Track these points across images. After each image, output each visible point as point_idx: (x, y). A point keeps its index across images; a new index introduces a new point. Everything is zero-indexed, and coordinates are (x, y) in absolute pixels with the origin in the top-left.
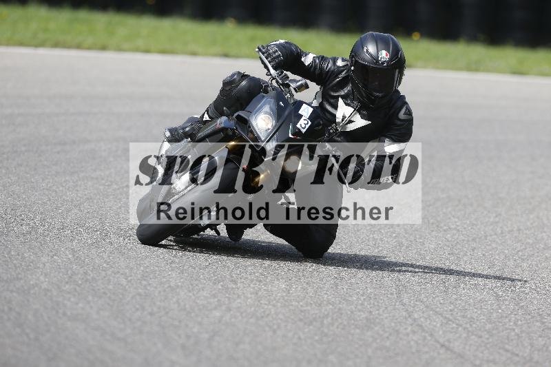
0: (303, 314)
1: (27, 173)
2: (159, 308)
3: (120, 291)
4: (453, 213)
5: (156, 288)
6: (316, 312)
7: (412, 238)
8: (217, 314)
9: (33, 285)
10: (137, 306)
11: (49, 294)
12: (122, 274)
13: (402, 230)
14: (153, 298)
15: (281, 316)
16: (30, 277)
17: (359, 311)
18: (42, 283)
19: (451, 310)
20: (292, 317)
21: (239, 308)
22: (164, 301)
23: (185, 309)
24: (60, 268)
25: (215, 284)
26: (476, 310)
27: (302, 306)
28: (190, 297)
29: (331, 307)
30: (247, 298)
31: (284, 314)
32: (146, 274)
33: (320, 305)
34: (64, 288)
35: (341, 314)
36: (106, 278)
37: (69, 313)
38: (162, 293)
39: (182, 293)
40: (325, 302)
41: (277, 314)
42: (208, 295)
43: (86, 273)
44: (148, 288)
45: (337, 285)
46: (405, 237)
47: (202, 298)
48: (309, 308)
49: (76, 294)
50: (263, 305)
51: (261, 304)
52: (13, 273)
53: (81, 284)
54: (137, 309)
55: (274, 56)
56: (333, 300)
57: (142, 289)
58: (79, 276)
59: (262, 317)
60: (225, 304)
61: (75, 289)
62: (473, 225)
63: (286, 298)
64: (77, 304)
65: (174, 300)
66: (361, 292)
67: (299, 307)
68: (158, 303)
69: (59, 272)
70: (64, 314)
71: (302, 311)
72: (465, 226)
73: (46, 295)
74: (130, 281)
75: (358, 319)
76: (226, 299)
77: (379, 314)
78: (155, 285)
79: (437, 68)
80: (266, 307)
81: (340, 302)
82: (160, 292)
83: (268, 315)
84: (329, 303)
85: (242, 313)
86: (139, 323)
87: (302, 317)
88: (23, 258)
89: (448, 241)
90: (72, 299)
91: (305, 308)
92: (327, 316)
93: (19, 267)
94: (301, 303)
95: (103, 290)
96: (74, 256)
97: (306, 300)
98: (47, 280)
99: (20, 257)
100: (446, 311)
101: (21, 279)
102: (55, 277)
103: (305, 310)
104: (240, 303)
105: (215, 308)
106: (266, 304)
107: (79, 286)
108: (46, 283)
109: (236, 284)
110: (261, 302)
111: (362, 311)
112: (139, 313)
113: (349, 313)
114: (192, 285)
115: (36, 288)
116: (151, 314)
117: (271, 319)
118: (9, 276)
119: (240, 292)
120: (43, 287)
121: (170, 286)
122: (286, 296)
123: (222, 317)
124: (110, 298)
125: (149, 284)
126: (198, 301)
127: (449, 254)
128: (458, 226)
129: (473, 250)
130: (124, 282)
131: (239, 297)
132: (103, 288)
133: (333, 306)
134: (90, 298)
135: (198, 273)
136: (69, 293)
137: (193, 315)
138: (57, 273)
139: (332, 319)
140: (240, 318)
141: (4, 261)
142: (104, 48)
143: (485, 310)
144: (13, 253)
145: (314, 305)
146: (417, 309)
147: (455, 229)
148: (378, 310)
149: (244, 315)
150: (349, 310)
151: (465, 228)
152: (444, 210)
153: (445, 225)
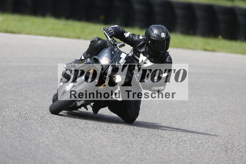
0: (162, 159)
1: (41, 92)
2: (97, 155)
3: (80, 146)
4: (231, 117)
5: (96, 145)
6: (168, 159)
7: (212, 127)
8: (123, 158)
9: (41, 142)
10: (88, 153)
11: (48, 146)
12: (82, 139)
13: (208, 124)
14: (95, 150)
15: (152, 160)
16: (40, 138)
17: (187, 159)
18: (46, 141)
19: (228, 160)
20: (157, 161)
21: (133, 156)
22: (100, 151)
23: (109, 155)
24: (54, 135)
25: (123, 145)
26: (239, 161)
27: (161, 156)
28: (112, 150)
29: (174, 157)
30: (137, 152)
31: (153, 159)
32: (92, 140)
33: (169, 156)
34: (56, 144)
35: (179, 160)
36: (74, 141)
37: (57, 155)
38: (99, 148)
39: (108, 148)
40: (172, 155)
41: (150, 159)
42: (119, 149)
43: (65, 138)
44: (93, 145)
45: (178, 147)
46: (209, 127)
47: (117, 151)
48: (165, 157)
49: (60, 147)
50: (144, 155)
51: (143, 154)
52: (33, 137)
53: (63, 143)
54: (88, 155)
55: (110, 32)
56: (176, 154)
57: (90, 146)
58: (62, 139)
59: (143, 160)
60: (127, 154)
61: (60, 145)
62: (240, 122)
63: (154, 152)
64: (61, 151)
65: (105, 151)
66: (188, 151)
67: (160, 156)
68: (97, 152)
69: (53, 137)
70: (55, 156)
71: (161, 158)
72: (236, 123)
73: (47, 147)
74: (85, 142)
75: (186, 162)
76: (128, 152)
77: (196, 160)
78: (96, 144)
79: (227, 52)
80: (145, 156)
81: (179, 155)
82: (98, 147)
83: (146, 159)
84: (174, 155)
85: (134, 158)
86: (88, 161)
87: (161, 161)
88: (38, 130)
89: (228, 129)
90: (59, 149)
91: (162, 157)
92: (172, 161)
93: (35, 134)
94: (161, 155)
95: (72, 146)
96: (60, 130)
97: (163, 153)
98: (48, 140)
99: (36, 130)
100: (226, 160)
101: (36, 139)
102: (51, 139)
103: (163, 158)
104: (134, 153)
105: (123, 156)
106: (145, 155)
107: (62, 143)
108: (47, 142)
109: (132, 145)
110: (144, 153)
111: (189, 159)
112: (88, 157)
113: (182, 160)
114: (113, 145)
115: (43, 144)
116: (94, 157)
117: (147, 161)
118: (31, 138)
119: (134, 149)
120: (46, 143)
121: (103, 145)
122: (155, 151)
123: (125, 159)
124: (75, 149)
125: (94, 144)
126: (115, 152)
127: (228, 135)
128: (233, 123)
129: (239, 134)
130: (82, 142)
131: (133, 151)
132: (73, 145)
133: (175, 156)
134: (67, 149)
135: (116, 139)
136: (57, 146)
137: (112, 158)
138: (52, 137)
139: (175, 162)
140: (133, 160)
141: (29, 131)
142: (79, 38)
143: (243, 161)
144: (33, 128)
145: (167, 156)
146: (213, 159)
147: (232, 124)
148: (195, 159)
149: (135, 159)
150: (182, 158)
151: (236, 124)
152: (227, 116)
153: (227, 122)
